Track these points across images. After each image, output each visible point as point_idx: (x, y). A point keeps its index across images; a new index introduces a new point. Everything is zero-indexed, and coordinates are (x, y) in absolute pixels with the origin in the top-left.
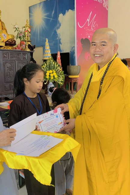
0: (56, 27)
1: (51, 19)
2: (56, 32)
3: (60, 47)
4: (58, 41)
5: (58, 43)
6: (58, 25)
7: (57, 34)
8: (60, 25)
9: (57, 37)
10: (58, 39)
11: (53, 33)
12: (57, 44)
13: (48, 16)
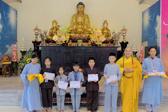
0: (155, 26)
1: (153, 20)
2: (155, 29)
3: (156, 41)
4: (156, 36)
5: (156, 37)
6: (156, 24)
7: (155, 31)
8: (157, 24)
9: (155, 33)
10: (156, 34)
11: (153, 30)
12: (155, 39)
13: (151, 18)
